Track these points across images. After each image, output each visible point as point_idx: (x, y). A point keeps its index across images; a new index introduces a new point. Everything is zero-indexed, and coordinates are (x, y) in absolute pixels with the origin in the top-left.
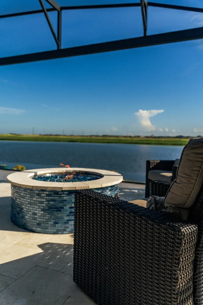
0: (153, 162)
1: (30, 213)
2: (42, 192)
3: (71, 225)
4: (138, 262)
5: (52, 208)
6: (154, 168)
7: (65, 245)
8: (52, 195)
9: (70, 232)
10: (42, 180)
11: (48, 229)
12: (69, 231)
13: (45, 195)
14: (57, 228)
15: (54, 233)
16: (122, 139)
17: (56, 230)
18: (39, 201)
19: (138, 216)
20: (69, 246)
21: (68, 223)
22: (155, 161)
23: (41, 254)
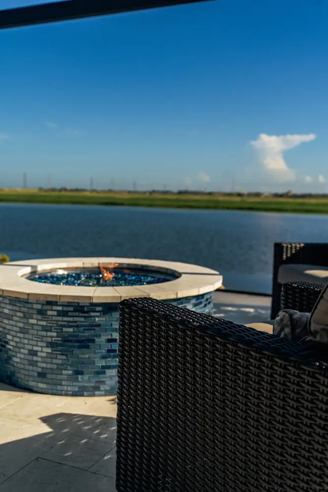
0: (289, 246)
1: (22, 350)
2: (49, 307)
3: (111, 377)
4: (253, 445)
5: (70, 341)
6: (291, 260)
7: (98, 418)
8: (70, 314)
9: (108, 393)
10: (49, 282)
11: (61, 385)
12: (106, 391)
13: (55, 313)
14: (81, 384)
15: (75, 394)
16: (221, 198)
17: (80, 387)
18: (42, 326)
19: (255, 349)
20: (106, 421)
21: (104, 373)
22: (294, 245)
23: (47, 437)
